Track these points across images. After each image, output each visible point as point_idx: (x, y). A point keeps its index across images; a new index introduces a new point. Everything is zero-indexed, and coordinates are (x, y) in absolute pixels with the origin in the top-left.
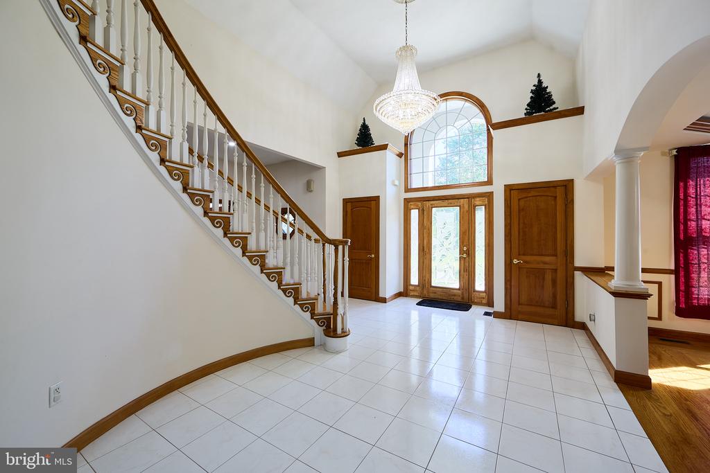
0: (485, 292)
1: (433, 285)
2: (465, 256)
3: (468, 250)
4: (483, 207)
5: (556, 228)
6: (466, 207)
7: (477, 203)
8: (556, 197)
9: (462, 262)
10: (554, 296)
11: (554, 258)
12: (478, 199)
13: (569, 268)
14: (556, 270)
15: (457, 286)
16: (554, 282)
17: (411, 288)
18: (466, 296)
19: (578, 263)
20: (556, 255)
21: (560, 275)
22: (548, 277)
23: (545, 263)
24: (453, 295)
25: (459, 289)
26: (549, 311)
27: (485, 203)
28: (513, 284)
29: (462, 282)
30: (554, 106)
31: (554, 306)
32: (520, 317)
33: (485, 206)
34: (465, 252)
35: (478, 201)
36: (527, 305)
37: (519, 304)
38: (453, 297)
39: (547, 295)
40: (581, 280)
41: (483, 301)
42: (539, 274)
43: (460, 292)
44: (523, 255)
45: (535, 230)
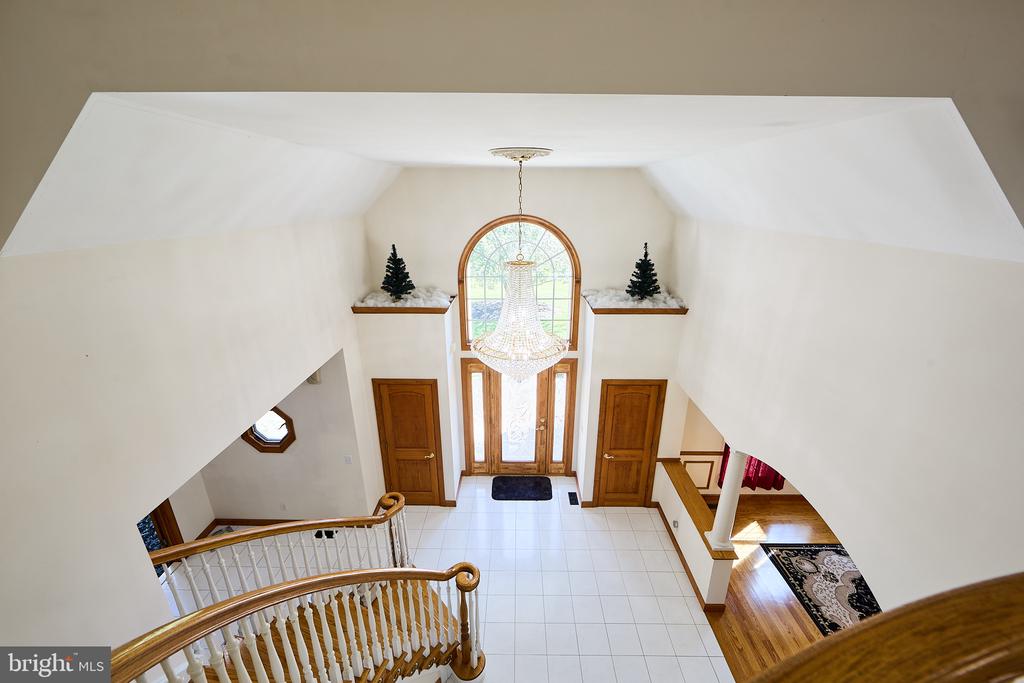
0: (563, 462)
1: (503, 459)
2: (542, 428)
3: (546, 422)
4: (565, 374)
5: (646, 425)
7: (558, 369)
8: (649, 395)
9: (539, 434)
10: (637, 483)
11: (641, 451)
13: (652, 459)
14: (641, 462)
15: (532, 459)
16: (638, 472)
17: (476, 465)
18: (542, 468)
19: (660, 455)
20: (643, 449)
21: (645, 466)
22: (634, 468)
23: (632, 456)
24: (528, 470)
25: (534, 462)
26: (632, 496)
28: (601, 475)
29: (538, 455)
31: (636, 492)
33: (567, 374)
34: (542, 424)
35: (559, 366)
36: (613, 493)
37: (606, 493)
39: (631, 482)
40: (660, 470)
41: (561, 471)
42: (627, 465)
43: (535, 465)
44: (614, 449)
45: (628, 426)
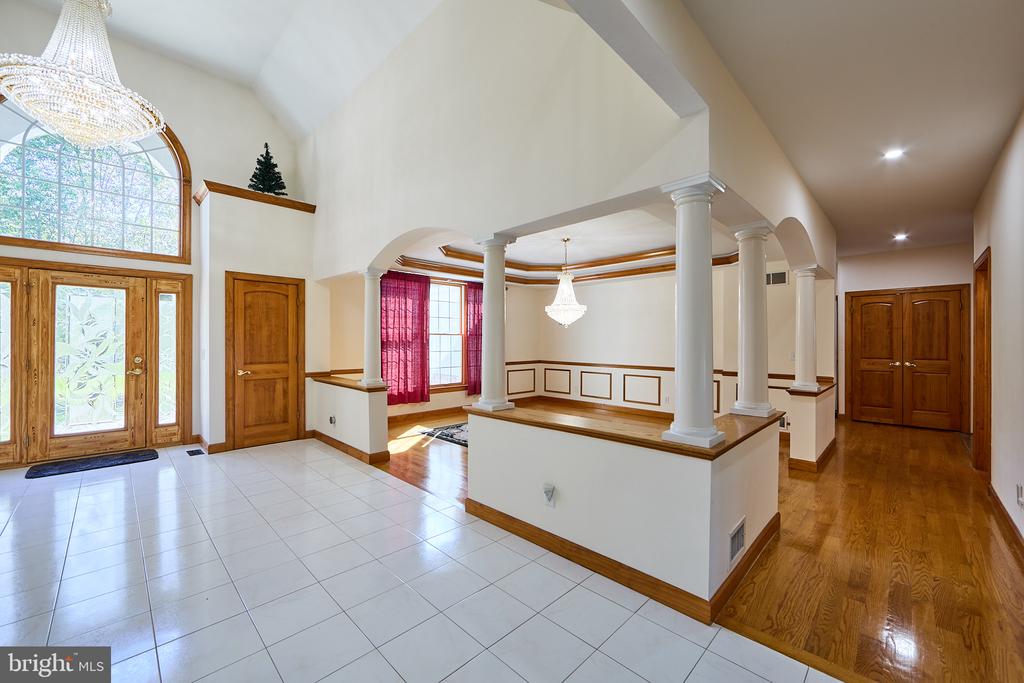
0: (177, 424)
1: (56, 433)
2: (138, 371)
3: (144, 362)
4: (174, 296)
5: (287, 332)
6: (141, 292)
7: (163, 288)
8: (287, 296)
9: (132, 383)
10: (286, 408)
11: (285, 365)
12: (164, 282)
13: (301, 375)
14: (287, 379)
15: (120, 423)
16: (285, 392)
18: (140, 438)
19: (309, 369)
20: (287, 362)
21: (292, 383)
22: (279, 387)
23: (276, 372)
24: (110, 443)
25: (125, 429)
26: (281, 427)
27: (176, 290)
28: (236, 402)
29: (132, 418)
30: (283, 191)
31: (285, 421)
32: (246, 443)
33: (177, 293)
34: (137, 366)
35: (163, 285)
36: (255, 425)
37: (245, 427)
38: (112, 446)
39: (278, 409)
40: (312, 388)
41: (175, 439)
42: (269, 385)
43: (127, 433)
44: (251, 363)
45: (265, 332)
